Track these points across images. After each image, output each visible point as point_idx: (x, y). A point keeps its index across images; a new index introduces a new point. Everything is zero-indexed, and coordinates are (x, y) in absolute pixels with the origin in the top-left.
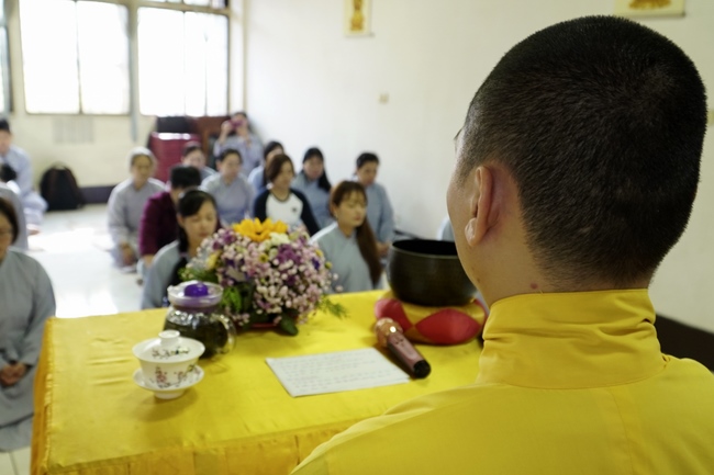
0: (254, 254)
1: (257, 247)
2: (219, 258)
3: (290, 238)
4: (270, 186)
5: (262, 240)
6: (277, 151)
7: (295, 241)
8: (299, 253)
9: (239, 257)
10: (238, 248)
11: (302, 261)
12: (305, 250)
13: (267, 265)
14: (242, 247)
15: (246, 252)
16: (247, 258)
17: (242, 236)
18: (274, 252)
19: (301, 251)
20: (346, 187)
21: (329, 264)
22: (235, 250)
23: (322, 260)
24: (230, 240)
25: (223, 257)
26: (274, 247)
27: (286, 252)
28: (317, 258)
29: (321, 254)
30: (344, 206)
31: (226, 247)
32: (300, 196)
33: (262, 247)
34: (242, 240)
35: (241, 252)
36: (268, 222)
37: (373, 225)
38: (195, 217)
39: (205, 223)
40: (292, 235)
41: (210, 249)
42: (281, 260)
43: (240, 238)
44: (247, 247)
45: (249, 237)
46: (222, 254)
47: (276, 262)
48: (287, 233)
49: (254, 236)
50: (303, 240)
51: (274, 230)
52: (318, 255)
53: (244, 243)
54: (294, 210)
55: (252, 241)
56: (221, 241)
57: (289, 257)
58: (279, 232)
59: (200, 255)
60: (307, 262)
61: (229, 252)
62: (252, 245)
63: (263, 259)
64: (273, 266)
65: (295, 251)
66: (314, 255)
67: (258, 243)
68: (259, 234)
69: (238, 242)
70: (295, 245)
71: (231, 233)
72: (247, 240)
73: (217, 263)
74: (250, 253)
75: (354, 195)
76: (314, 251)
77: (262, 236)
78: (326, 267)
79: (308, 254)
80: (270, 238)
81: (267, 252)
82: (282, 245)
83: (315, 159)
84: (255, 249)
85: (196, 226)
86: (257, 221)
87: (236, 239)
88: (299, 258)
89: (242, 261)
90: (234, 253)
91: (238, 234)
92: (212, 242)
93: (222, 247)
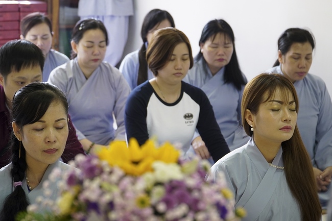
0: (128, 194)
1: (133, 183)
2: (76, 198)
3: (183, 171)
4: (152, 79)
5: (142, 173)
6: (165, 26)
7: (191, 176)
8: (196, 194)
9: (107, 198)
10: (106, 185)
11: (201, 206)
12: (206, 190)
13: (148, 211)
14: (110, 183)
15: (116, 191)
16: (118, 201)
17: (111, 165)
18: (159, 192)
19: (199, 190)
20: (266, 83)
21: (241, 211)
22: (101, 187)
23: (231, 204)
24: (93, 172)
25: (82, 197)
26: (158, 184)
27: (177, 192)
28: (223, 202)
29: (230, 194)
30: (264, 110)
31: (87, 183)
32: (198, 96)
33: (141, 185)
34: (111, 173)
35: (109, 191)
36: (151, 144)
37: (308, 142)
38: (38, 125)
39: (52, 133)
40: (186, 165)
41: (62, 184)
42: (169, 203)
43: (107, 169)
44: (118, 184)
45: (121, 168)
46: (80, 192)
47: (162, 207)
48: (179, 163)
49: (130, 167)
50: (202, 173)
51: (158, 158)
52: (225, 197)
53: (114, 178)
54: (188, 116)
55: (126, 174)
56: (78, 172)
57: (181, 200)
58: (167, 161)
59: (48, 192)
60: (208, 207)
61: (92, 190)
62: (127, 181)
63: (142, 203)
64: (157, 213)
65: (190, 190)
66: (218, 197)
67: (135, 177)
68: (136, 163)
69: (105, 176)
70: (191, 182)
71: (95, 162)
72: (118, 173)
73: (72, 206)
74: (123, 193)
75: (278, 94)
76: (219, 191)
77: (141, 167)
78: (237, 214)
79: (210, 195)
80: (153, 170)
81: (148, 192)
82: (171, 181)
83: (219, 38)
84: (130, 188)
85: (40, 136)
86: (134, 142)
87: (102, 171)
88: (196, 201)
89: (111, 205)
90: (98, 192)
91: (104, 163)
92: (66, 176)
93: (81, 183)
